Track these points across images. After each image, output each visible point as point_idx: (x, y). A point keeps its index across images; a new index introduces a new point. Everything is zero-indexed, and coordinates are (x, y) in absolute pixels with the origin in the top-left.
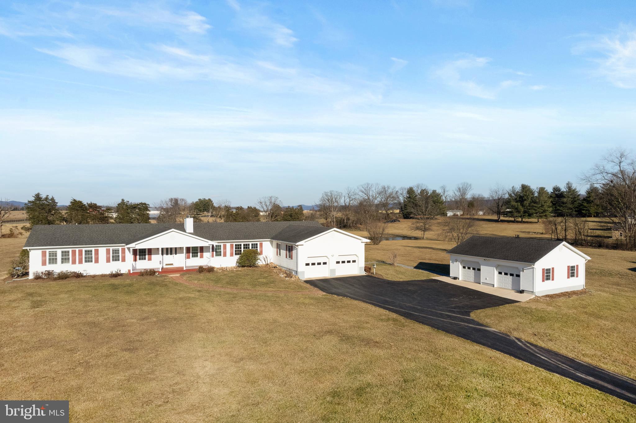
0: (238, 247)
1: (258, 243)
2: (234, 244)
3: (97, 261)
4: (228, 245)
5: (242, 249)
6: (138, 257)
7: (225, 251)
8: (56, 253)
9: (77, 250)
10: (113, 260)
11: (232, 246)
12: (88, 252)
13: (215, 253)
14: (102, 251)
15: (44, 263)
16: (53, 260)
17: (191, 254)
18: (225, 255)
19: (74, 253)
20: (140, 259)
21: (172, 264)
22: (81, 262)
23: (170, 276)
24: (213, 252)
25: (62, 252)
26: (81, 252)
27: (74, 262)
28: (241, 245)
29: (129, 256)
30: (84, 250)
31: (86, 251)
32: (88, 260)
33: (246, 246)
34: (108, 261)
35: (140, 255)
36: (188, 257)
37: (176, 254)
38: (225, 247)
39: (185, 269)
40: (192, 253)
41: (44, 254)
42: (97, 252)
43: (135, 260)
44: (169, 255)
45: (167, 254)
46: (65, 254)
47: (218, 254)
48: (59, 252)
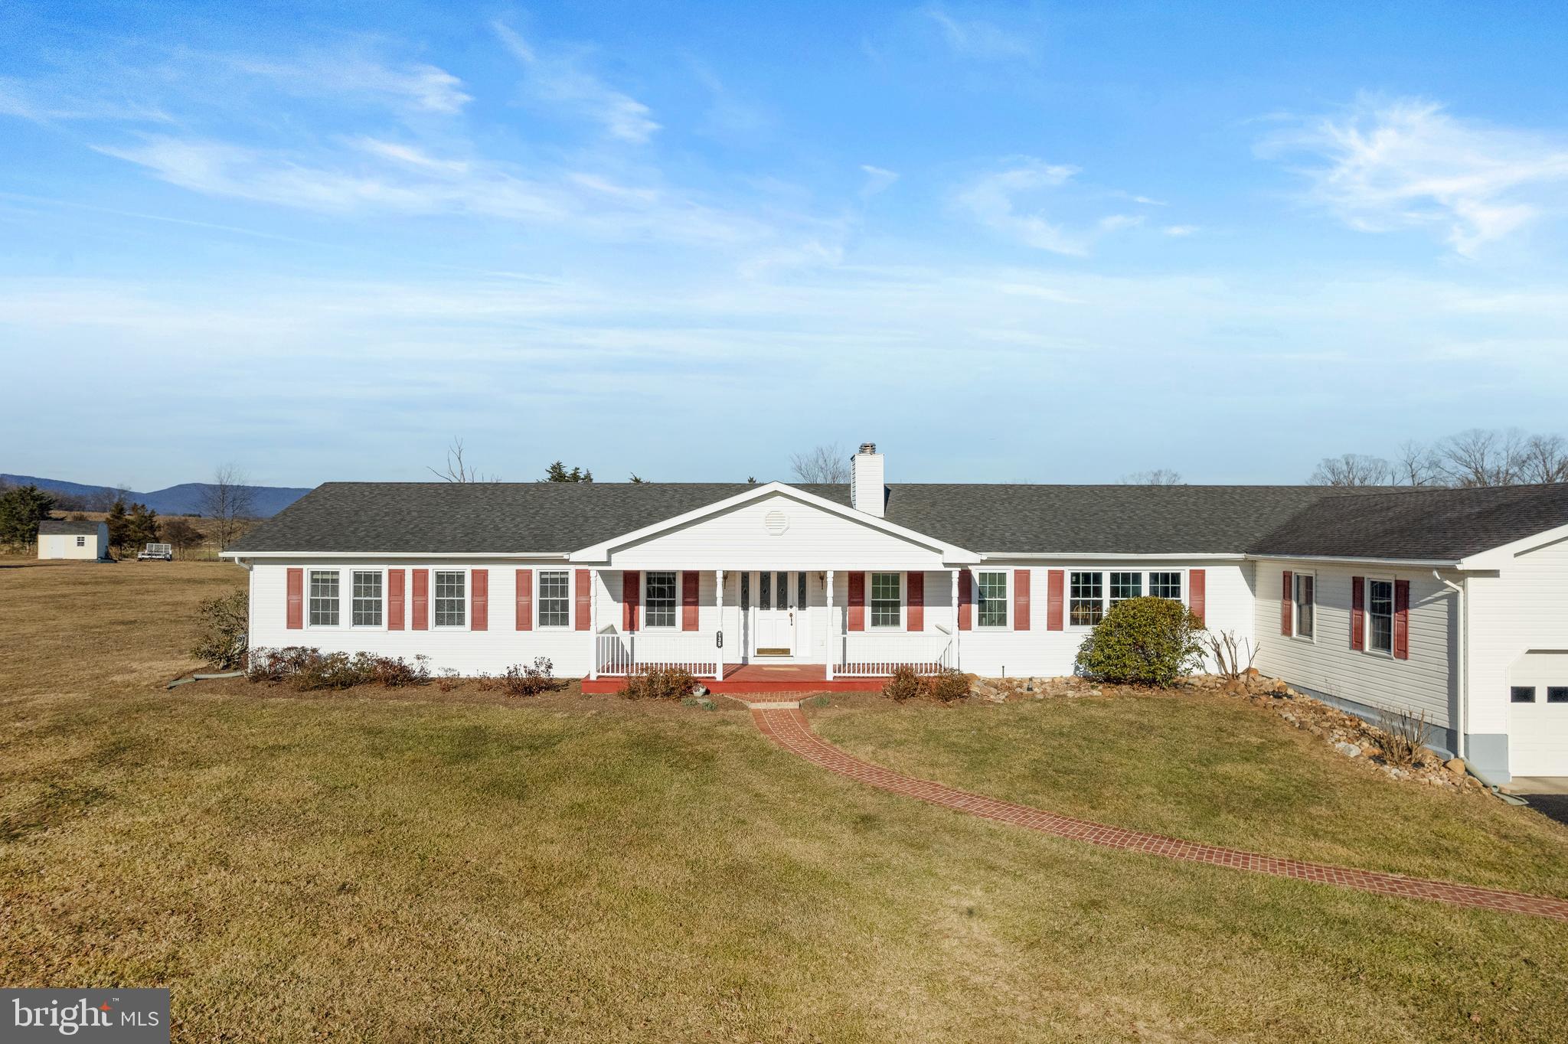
0: (1086, 585)
1: (1185, 574)
2: (1068, 571)
3: (480, 622)
4: (1039, 577)
5: (1106, 597)
6: (642, 610)
7: (1022, 600)
8: (336, 581)
9: (408, 569)
10: (543, 621)
11: (1055, 580)
12: (450, 584)
13: (975, 608)
14: (502, 579)
15: (294, 621)
16: (325, 614)
17: (868, 611)
18: (1023, 622)
19: (397, 579)
20: (650, 622)
21: (785, 652)
22: (420, 623)
23: (753, 706)
24: (970, 602)
25: (357, 577)
26: (420, 578)
27: (396, 623)
28: (1098, 577)
29: (607, 609)
30: (432, 569)
31: (440, 577)
32: (449, 614)
33: (1124, 584)
34: (523, 622)
35: (650, 604)
36: (856, 625)
37: (802, 605)
38: (1023, 583)
39: (830, 676)
40: (875, 605)
41: (294, 582)
42: (481, 579)
43: (631, 625)
44: (773, 610)
45: (765, 604)
46: (365, 583)
47: (993, 616)
48: (345, 574)
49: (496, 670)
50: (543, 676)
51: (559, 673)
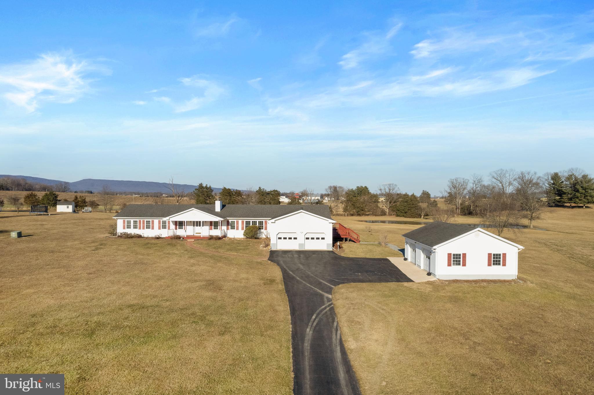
0: (248, 223)
1: (264, 221)
2: (245, 221)
3: (153, 228)
4: (240, 222)
6: (178, 227)
7: (237, 225)
8: (130, 222)
9: (142, 220)
10: (163, 228)
11: (243, 222)
12: (148, 222)
14: (156, 221)
15: (124, 228)
16: (129, 227)
17: (213, 227)
18: (238, 229)
19: (140, 221)
20: (179, 228)
21: (200, 233)
22: (143, 228)
23: (188, 240)
24: (229, 226)
25: (134, 221)
26: (144, 221)
27: (140, 228)
28: (250, 222)
29: (172, 226)
30: (145, 220)
31: (147, 221)
32: (148, 227)
33: (254, 223)
34: (159, 228)
35: (179, 226)
36: (211, 229)
37: (203, 226)
38: (238, 222)
39: (202, 237)
40: (214, 226)
41: (124, 222)
42: (153, 222)
43: (176, 229)
44: (198, 227)
45: (197, 226)
46: (135, 222)
47: (233, 228)
48: (132, 221)
49: (153, 236)
50: (160, 236)
51: (162, 236)
